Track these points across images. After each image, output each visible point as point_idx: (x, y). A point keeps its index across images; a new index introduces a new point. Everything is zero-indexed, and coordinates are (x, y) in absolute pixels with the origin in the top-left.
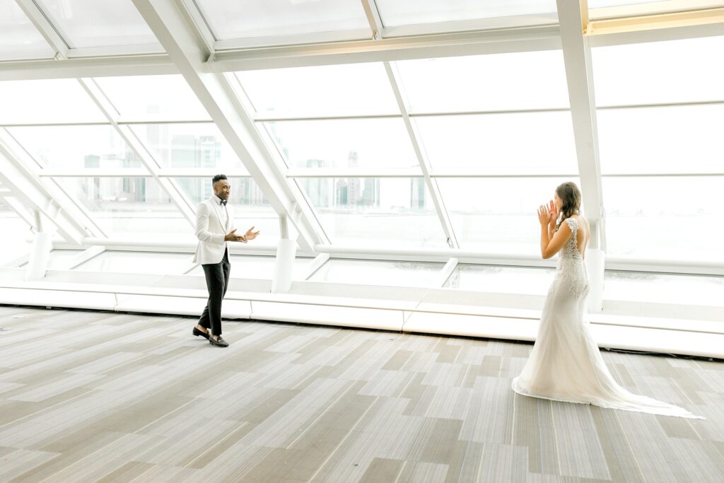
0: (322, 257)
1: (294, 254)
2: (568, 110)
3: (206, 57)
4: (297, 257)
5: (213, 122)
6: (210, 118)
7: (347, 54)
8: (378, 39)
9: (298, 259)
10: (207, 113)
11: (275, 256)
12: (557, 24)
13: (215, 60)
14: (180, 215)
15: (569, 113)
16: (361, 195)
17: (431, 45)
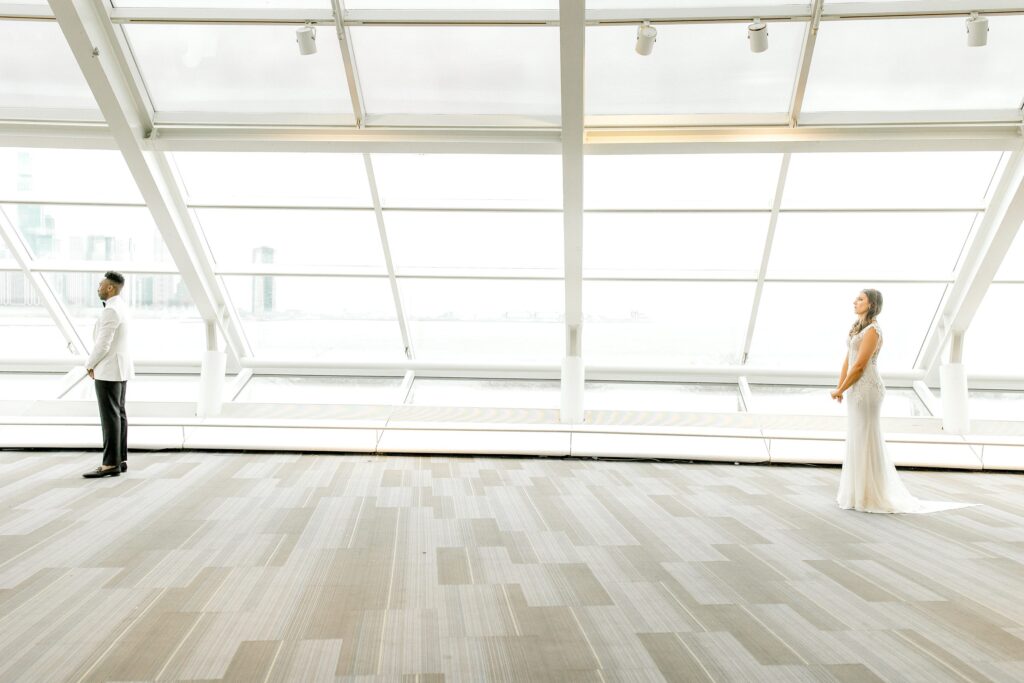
0: (245, 373)
1: (223, 371)
2: (561, 211)
3: (147, 133)
4: (227, 375)
5: (145, 206)
6: (143, 202)
7: (329, 142)
8: (363, 128)
9: (229, 378)
10: (141, 196)
11: (199, 374)
12: (559, 128)
13: (158, 137)
14: (51, 321)
15: (561, 215)
16: (175, 291)
17: (437, 140)
